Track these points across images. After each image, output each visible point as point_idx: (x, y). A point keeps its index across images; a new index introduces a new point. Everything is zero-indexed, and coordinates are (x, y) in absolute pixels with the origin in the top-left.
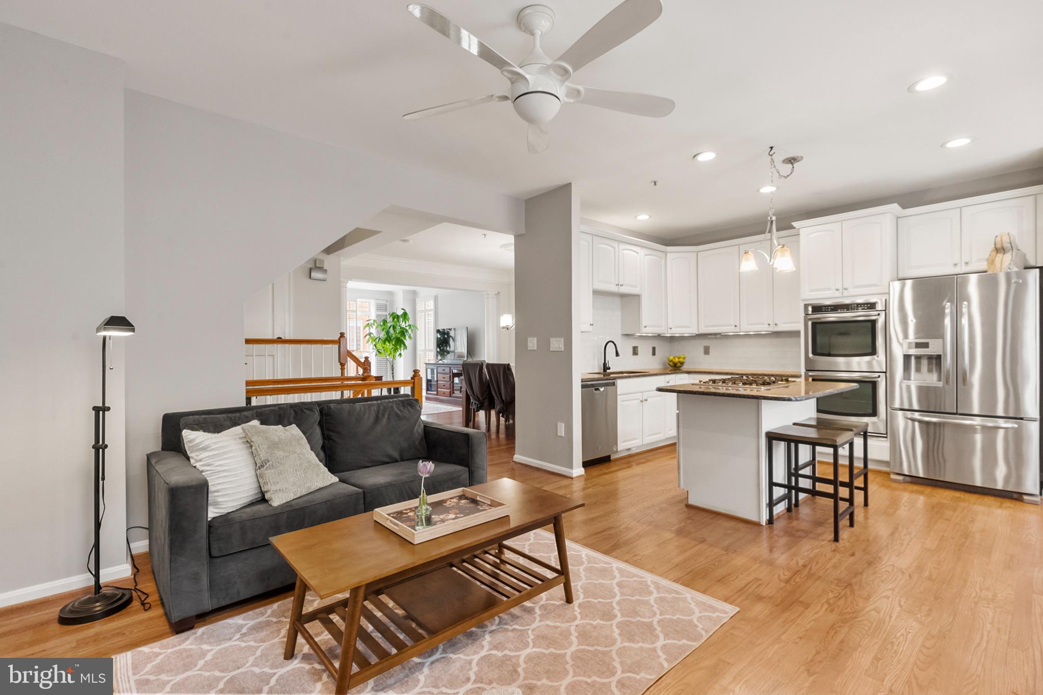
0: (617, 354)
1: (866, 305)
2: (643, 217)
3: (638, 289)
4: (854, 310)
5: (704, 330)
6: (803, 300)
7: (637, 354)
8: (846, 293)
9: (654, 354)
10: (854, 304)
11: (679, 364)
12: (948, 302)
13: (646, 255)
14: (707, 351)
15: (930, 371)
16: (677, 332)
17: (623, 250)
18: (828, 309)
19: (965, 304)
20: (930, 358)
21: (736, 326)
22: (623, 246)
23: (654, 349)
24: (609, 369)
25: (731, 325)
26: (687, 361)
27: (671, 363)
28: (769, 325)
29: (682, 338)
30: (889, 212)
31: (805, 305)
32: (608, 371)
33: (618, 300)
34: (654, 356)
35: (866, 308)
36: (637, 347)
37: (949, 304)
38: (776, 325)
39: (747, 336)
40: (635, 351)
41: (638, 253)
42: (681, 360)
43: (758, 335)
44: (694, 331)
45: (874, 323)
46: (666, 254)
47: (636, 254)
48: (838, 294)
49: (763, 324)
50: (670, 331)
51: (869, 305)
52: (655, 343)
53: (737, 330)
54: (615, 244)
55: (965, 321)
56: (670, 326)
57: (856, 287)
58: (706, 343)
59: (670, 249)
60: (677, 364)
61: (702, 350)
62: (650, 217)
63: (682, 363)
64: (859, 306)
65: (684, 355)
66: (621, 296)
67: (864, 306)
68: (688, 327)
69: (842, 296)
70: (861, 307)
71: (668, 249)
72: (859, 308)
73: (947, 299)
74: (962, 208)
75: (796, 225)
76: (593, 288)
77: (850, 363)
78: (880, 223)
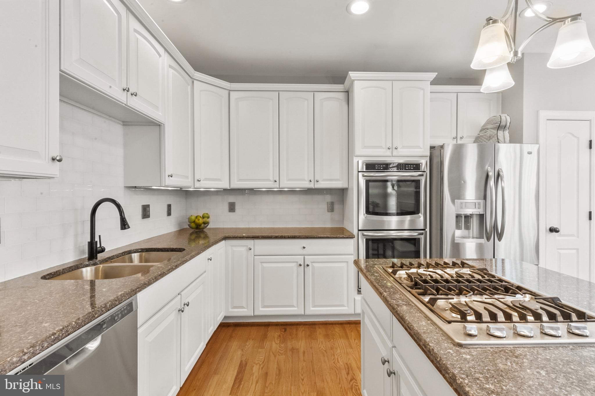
0: (124, 225)
1: (412, 166)
4: (403, 170)
5: (236, 184)
7: (148, 216)
8: (395, 153)
9: (169, 214)
10: (402, 164)
11: (203, 225)
13: (170, 66)
14: (232, 208)
16: (203, 185)
18: (381, 167)
21: (276, 181)
22: (134, 23)
23: (169, 206)
24: (103, 250)
26: (211, 220)
27: (193, 225)
28: (310, 181)
29: (207, 193)
32: (100, 256)
33: (119, 129)
34: (169, 216)
35: (412, 168)
36: (148, 206)
37: (489, 168)
38: (317, 181)
39: (281, 192)
40: (146, 212)
41: (160, 56)
42: (206, 220)
43: (292, 192)
44: (225, 185)
45: (417, 183)
46: (193, 81)
47: (157, 56)
48: (389, 153)
49: (304, 180)
50: (197, 185)
51: (414, 166)
52: (173, 200)
54: (121, 10)
56: (197, 178)
57: (404, 147)
58: (232, 199)
60: (200, 225)
61: (226, 207)
63: (206, 223)
64: (407, 166)
65: (207, 214)
66: (123, 122)
67: (411, 167)
68: (219, 180)
69: (391, 155)
70: (408, 167)
71: (195, 74)
72: (407, 168)
73: (488, 163)
74: (458, 93)
75: (352, 75)
76: (61, 70)
77: (389, 222)
78: (423, 90)
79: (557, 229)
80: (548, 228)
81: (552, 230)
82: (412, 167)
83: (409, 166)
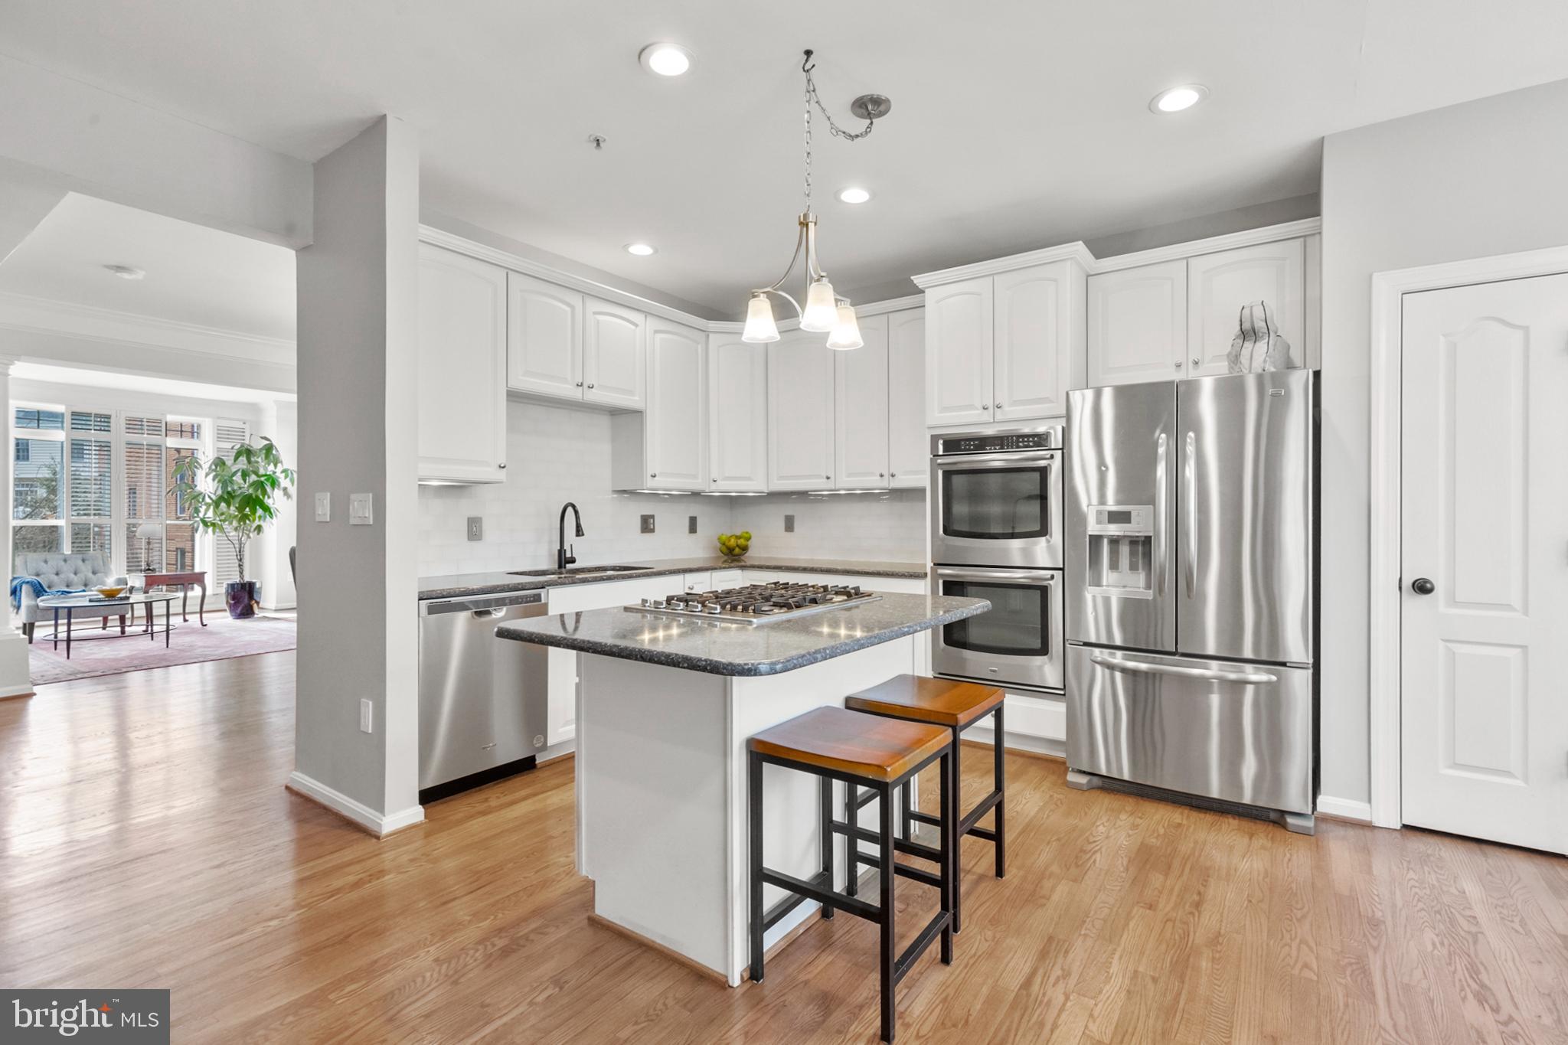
0: (579, 532)
1: (1031, 439)
2: (641, 249)
3: (637, 398)
4: (1012, 448)
5: (777, 485)
6: (929, 428)
7: (653, 531)
8: (999, 416)
9: (693, 529)
10: (1012, 437)
11: (737, 550)
12: (1161, 433)
13: (656, 332)
14: (789, 525)
15: (1133, 567)
16: (732, 488)
17: (595, 313)
18: (970, 445)
19: (1190, 437)
20: (1134, 542)
21: (828, 478)
22: (593, 306)
23: (692, 520)
24: (573, 560)
25: (819, 476)
26: (752, 544)
27: (724, 549)
28: (882, 476)
29: (743, 500)
30: (1072, 258)
31: (932, 436)
32: (569, 566)
33: (605, 421)
34: (693, 535)
35: (1031, 444)
36: (653, 517)
37: (1163, 436)
38: (893, 476)
39: (851, 497)
40: (647, 525)
41: (636, 325)
42: (742, 542)
43: (867, 496)
44: (762, 487)
45: (1044, 472)
46: (708, 336)
47: (633, 327)
48: (986, 417)
49: (871, 474)
50: (713, 487)
52: (695, 509)
53: (830, 485)
54: (576, 300)
55: (1190, 472)
56: (711, 476)
57: (1015, 403)
58: (789, 509)
59: (713, 325)
60: (734, 549)
61: (782, 524)
62: (656, 251)
63: (745, 549)
64: (1021, 440)
65: (747, 533)
66: (610, 412)
67: (1028, 441)
68: (749, 479)
69: (992, 421)
70: (1023, 441)
71: (710, 325)
72: (1021, 444)
73: (1161, 425)
74: (1189, 259)
75: (919, 280)
76: (507, 386)
77: (1006, 552)
78: (1055, 280)
79: (1428, 585)
80: (1407, 582)
81: (1422, 587)
82: (1031, 441)
83: (1026, 439)
